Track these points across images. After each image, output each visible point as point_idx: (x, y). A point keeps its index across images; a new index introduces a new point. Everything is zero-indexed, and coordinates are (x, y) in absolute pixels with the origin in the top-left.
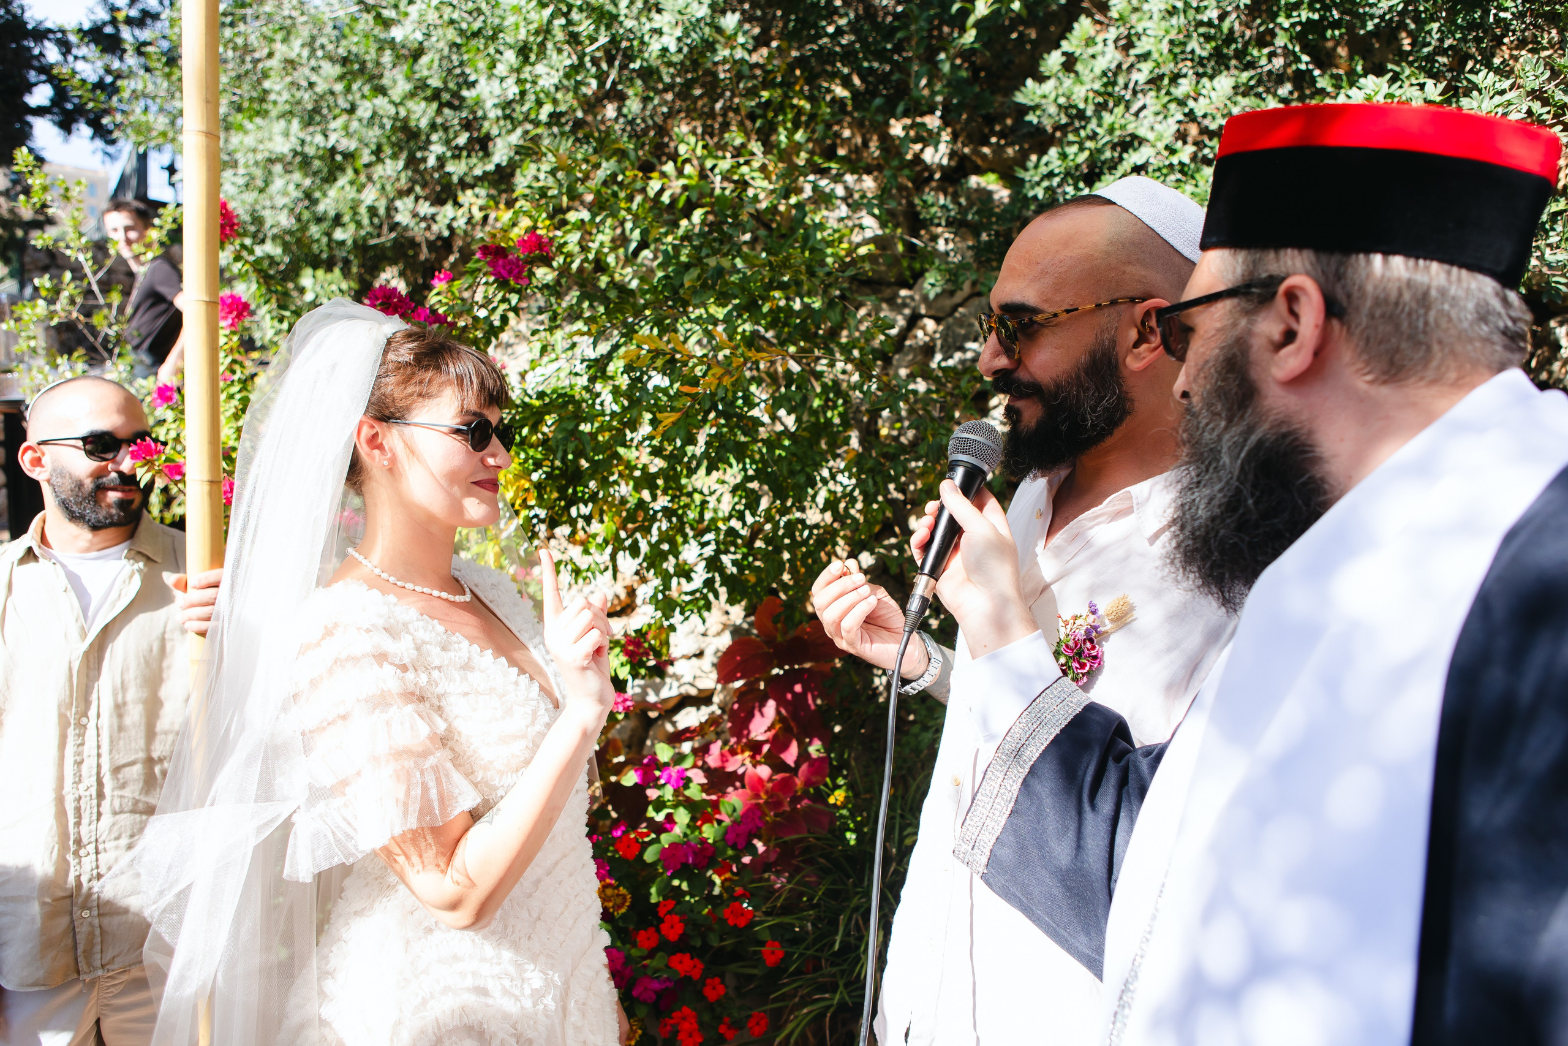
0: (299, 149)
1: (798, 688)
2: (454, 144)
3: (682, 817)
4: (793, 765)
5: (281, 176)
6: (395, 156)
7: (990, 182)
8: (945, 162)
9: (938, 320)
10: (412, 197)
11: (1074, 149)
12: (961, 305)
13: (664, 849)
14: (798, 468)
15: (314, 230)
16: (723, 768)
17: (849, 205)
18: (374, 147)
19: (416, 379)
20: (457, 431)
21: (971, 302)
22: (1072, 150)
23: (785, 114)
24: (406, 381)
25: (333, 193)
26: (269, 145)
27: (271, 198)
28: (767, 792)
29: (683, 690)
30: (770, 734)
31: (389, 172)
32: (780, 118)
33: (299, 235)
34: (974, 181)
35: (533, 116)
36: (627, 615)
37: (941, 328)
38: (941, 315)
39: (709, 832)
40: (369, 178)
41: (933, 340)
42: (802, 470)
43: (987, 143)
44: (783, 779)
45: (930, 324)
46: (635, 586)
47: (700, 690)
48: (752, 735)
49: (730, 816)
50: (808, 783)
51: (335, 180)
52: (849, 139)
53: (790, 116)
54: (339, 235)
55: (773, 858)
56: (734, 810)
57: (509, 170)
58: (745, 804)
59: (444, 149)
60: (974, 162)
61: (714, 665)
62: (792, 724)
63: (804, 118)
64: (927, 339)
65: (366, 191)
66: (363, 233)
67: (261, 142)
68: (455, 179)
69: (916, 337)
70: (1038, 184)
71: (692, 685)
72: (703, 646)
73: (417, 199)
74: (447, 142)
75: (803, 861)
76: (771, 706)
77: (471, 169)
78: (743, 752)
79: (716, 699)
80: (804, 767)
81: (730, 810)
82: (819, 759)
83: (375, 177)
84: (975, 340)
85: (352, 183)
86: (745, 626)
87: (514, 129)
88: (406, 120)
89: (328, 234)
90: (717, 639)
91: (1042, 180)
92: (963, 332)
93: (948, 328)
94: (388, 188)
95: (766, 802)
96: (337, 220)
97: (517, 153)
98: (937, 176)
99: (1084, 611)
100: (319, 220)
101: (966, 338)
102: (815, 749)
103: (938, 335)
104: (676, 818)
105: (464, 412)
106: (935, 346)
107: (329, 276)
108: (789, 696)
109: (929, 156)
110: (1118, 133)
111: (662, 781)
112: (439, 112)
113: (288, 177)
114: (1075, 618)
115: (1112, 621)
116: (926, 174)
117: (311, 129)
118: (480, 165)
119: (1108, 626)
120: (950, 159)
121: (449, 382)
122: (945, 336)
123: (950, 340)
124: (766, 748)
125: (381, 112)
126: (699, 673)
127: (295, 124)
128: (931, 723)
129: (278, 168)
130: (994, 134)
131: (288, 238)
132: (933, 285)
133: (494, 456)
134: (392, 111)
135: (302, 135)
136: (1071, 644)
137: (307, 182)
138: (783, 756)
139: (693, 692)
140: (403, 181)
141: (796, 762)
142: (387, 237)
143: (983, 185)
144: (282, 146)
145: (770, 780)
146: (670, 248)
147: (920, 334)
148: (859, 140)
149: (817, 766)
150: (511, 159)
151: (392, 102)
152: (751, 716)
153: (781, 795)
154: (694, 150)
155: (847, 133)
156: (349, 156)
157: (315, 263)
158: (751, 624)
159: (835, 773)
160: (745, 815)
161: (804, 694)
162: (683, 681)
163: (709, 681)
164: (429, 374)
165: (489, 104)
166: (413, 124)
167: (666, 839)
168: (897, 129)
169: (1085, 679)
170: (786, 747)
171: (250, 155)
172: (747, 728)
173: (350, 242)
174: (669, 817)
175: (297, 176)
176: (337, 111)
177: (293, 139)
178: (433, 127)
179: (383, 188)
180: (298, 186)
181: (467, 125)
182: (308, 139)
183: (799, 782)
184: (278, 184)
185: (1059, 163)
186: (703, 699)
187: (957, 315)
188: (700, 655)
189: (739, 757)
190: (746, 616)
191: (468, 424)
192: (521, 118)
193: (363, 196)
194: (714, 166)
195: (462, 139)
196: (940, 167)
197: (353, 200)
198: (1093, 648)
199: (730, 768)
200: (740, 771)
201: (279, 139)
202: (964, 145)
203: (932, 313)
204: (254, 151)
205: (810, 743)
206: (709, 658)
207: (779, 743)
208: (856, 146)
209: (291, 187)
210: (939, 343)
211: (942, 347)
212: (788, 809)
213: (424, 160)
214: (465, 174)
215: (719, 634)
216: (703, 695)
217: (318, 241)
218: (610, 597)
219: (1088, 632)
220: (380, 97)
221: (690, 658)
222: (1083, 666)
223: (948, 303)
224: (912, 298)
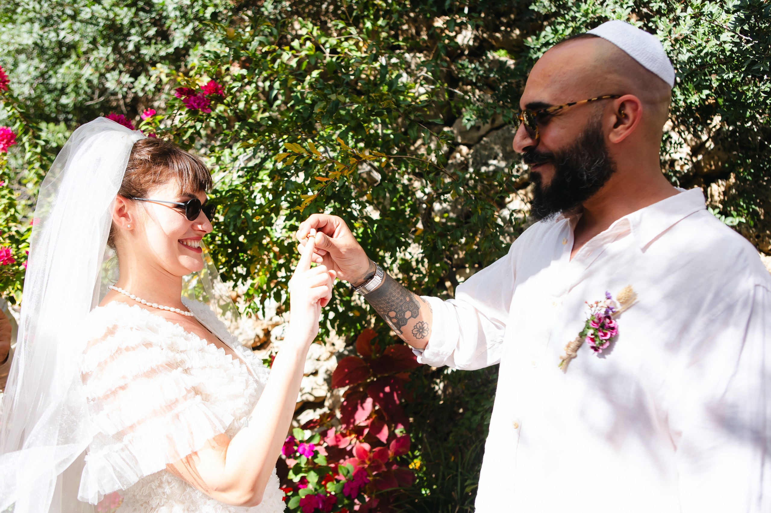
0: (39, 42)
1: (387, 389)
2: (146, 35)
3: (313, 478)
4: (385, 442)
5: (24, 62)
6: (105, 45)
7: (501, 55)
8: (471, 43)
9: (469, 147)
10: (117, 72)
11: (563, 26)
12: (485, 136)
13: (302, 499)
14: (391, 235)
15: (47, 98)
16: (337, 446)
17: (407, 73)
18: (91, 39)
19: (152, 171)
20: (178, 206)
21: (491, 133)
22: (560, 28)
23: (369, 11)
24: (145, 172)
25: (62, 70)
26: (18, 40)
27: (18, 77)
28: (370, 460)
29: (304, 398)
30: (368, 422)
31: (101, 55)
32: (366, 13)
33: (37, 100)
34: (491, 55)
35: (201, 14)
36: (265, 348)
37: (472, 151)
38: (471, 143)
39: (331, 488)
40: (88, 60)
41: (467, 159)
42: (393, 236)
43: (499, 31)
44: (380, 451)
45: (464, 149)
46: (270, 329)
47: (316, 398)
48: (357, 423)
49: (345, 476)
50: (396, 453)
51: (63, 63)
52: (407, 30)
53: (372, 12)
54: (64, 100)
55: (375, 505)
56: (348, 472)
57: (183, 52)
58: (355, 467)
59: (140, 38)
60: (490, 43)
61: (325, 380)
62: (384, 414)
63: (381, 13)
64: (463, 159)
65: (85, 69)
66: (80, 99)
67: (13, 38)
68: (147, 58)
69: (455, 158)
70: (539, 50)
71: (311, 394)
72: (317, 367)
73: (121, 72)
74: (142, 34)
75: (394, 506)
76: (369, 402)
77: (158, 52)
78: (350, 435)
79: (327, 403)
80: (393, 442)
81: (345, 473)
82: (401, 437)
83: (92, 59)
84: (495, 158)
85: (75, 63)
86: (346, 353)
87: (187, 24)
88: (113, 21)
89: (56, 100)
90: (327, 362)
91: (542, 47)
92: (486, 153)
93: (476, 151)
94: (101, 66)
95: (369, 466)
96: (63, 91)
97: (189, 40)
98: (466, 52)
99: (603, 298)
100: (50, 91)
101: (489, 157)
102: (399, 431)
103: (470, 156)
104: (309, 479)
105: (182, 194)
106: (468, 163)
107: (57, 128)
108: (381, 395)
109: (460, 40)
110: (591, 15)
111: (298, 454)
112: (136, 14)
113: (30, 62)
114: (597, 303)
115: (622, 303)
116: (459, 51)
117: (46, 29)
118: (164, 49)
119: (619, 307)
120: (474, 42)
121: (174, 174)
122: (474, 156)
123: (478, 159)
124: (366, 431)
125: (97, 15)
126: (315, 386)
127: (37, 26)
128: (479, 409)
129: (23, 57)
130: (502, 24)
131: (29, 103)
132: (469, 120)
133: (201, 224)
134: (105, 14)
135: (41, 32)
136: (596, 320)
137: (42, 66)
138: (378, 436)
139: (311, 399)
140: (111, 60)
141: (387, 440)
142: (97, 100)
143: (497, 57)
144: (27, 40)
145: (371, 451)
146: (299, 94)
147: (458, 155)
148: (414, 31)
149: (402, 441)
150: (185, 44)
151: (104, 8)
152: (355, 410)
153: (380, 461)
154: (311, 33)
155: (405, 27)
156: (73, 46)
157: (48, 119)
158: (350, 351)
159: (414, 448)
160: (356, 475)
161: (391, 393)
162: (304, 391)
163: (322, 391)
164: (161, 168)
165: (170, 8)
166: (118, 22)
167: (302, 493)
168: (439, 23)
169: (607, 344)
170: (380, 430)
171: (5, 47)
172: (353, 417)
173: (71, 105)
174: (303, 478)
175: (36, 62)
176: (65, 17)
177: (35, 35)
178: (132, 24)
179: (97, 66)
180: (36, 68)
181: (155, 22)
182: (45, 35)
183: (391, 453)
184: (22, 67)
185: (553, 36)
186: (318, 403)
187: (482, 142)
188: (315, 373)
189: (348, 438)
190: (346, 346)
191: (185, 202)
192: (192, 17)
193: (83, 72)
194: (326, 42)
195: (152, 32)
196: (468, 46)
197: (76, 74)
198: (611, 322)
199: (342, 446)
200: (349, 448)
201: (26, 36)
202: (483, 32)
203: (465, 142)
204: (8, 44)
205: (396, 428)
206: (322, 375)
207: (375, 428)
208: (412, 35)
209: (32, 69)
210: (471, 161)
211: (473, 163)
212: (385, 470)
213: (126, 47)
214: (154, 55)
215: (328, 359)
216: (318, 401)
217: (49, 105)
218: (253, 336)
219: (607, 312)
220: (97, 5)
221: (308, 376)
222: (605, 335)
223: (476, 135)
224: (452, 132)
